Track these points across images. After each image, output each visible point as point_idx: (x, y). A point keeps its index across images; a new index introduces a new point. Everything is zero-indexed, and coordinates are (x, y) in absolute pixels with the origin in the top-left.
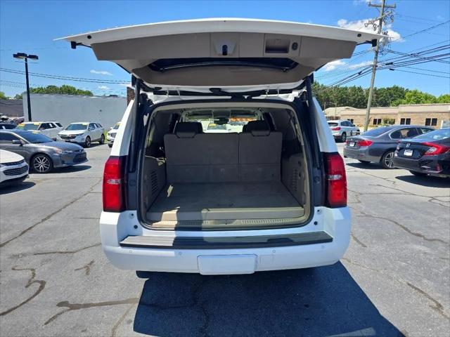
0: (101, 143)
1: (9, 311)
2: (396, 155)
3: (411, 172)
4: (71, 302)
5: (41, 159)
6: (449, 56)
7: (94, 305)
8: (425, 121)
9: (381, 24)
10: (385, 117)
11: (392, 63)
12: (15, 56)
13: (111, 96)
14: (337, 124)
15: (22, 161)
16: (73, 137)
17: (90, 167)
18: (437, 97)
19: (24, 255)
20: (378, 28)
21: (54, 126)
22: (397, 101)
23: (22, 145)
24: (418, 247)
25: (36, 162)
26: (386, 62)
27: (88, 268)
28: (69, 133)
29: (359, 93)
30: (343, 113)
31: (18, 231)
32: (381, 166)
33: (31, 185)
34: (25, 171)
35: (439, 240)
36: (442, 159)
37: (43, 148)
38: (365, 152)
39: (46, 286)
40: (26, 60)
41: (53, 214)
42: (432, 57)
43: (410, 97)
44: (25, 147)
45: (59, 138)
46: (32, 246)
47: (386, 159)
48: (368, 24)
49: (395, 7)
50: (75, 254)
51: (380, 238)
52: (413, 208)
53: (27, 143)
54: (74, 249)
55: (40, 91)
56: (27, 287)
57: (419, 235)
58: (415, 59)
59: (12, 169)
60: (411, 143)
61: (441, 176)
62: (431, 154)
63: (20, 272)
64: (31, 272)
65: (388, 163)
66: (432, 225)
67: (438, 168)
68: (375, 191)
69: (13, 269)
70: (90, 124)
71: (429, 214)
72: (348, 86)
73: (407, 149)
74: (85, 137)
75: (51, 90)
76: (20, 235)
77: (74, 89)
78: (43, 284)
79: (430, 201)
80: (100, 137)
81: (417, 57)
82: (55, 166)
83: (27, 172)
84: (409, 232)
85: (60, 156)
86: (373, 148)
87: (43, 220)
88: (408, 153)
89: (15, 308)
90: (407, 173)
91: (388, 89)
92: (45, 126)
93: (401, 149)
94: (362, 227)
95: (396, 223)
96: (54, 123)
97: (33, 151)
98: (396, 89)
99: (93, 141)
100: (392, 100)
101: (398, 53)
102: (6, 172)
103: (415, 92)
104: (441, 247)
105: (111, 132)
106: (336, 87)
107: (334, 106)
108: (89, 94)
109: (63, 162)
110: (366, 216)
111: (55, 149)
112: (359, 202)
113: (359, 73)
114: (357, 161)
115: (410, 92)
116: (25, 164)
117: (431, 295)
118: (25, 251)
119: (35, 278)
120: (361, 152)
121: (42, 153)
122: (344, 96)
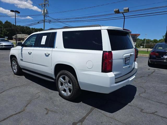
11: (50, 21)
113: (38, 22)
122: (23, 30)
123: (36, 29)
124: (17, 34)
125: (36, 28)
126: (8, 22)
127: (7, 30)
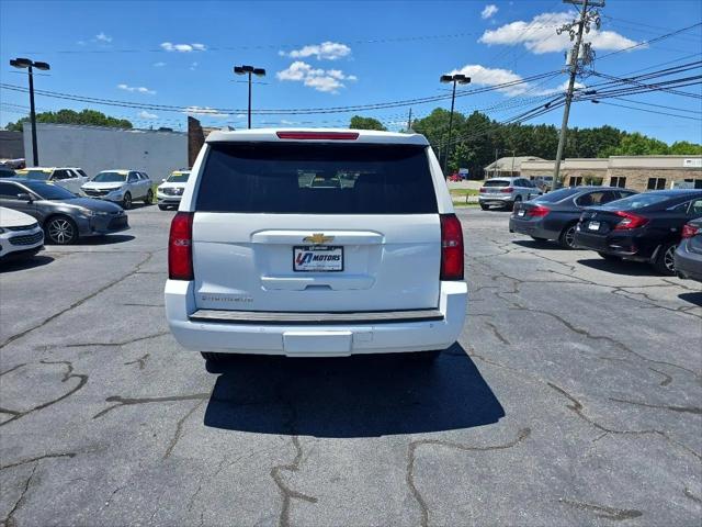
0: (148, 202)
1: (45, 406)
2: (578, 229)
3: (600, 254)
4: (123, 397)
5: (61, 223)
6: (699, 80)
7: (152, 400)
8: (647, 182)
9: (581, 30)
10: (586, 174)
11: (594, 92)
12: (13, 63)
13: (162, 129)
14: (507, 183)
15: (35, 225)
16: (104, 192)
17: (133, 238)
18: (670, 145)
19: (54, 346)
20: (576, 37)
21: (74, 175)
22: (608, 150)
23: (31, 202)
24: (576, 345)
25: (53, 228)
26: (586, 90)
27: (141, 363)
28: (98, 186)
29: (551, 137)
30: (524, 166)
31: (40, 319)
32: (561, 245)
33: (47, 260)
34: (40, 240)
35: (607, 338)
36: (639, 236)
37: (63, 207)
38: (539, 224)
39: (90, 381)
40: (30, 70)
41: (86, 299)
42: (656, 85)
43: (628, 144)
44: (37, 205)
45: (81, 193)
46: (62, 336)
47: (567, 236)
48: (562, 30)
49: (603, 5)
50: (123, 347)
51: (530, 334)
52: (587, 301)
53: (39, 199)
54: (121, 341)
55: (49, 118)
56: (64, 381)
57: (582, 332)
58: (630, 86)
59: (21, 236)
60: (599, 212)
61: (637, 259)
62: (622, 228)
63: (52, 366)
64: (66, 366)
65: (570, 241)
66: (606, 320)
67: (632, 247)
68: (542, 279)
69: (43, 362)
70: (130, 173)
71: (605, 307)
72: (535, 125)
73: (593, 220)
74: (123, 193)
75: (66, 117)
76: (44, 324)
77: (103, 116)
78: (84, 379)
79: (613, 292)
80: (146, 194)
81: (632, 84)
82: (81, 235)
83: (42, 242)
84: (571, 327)
85: (89, 219)
86: (550, 218)
87: (73, 307)
88: (594, 227)
89: (52, 403)
90: (595, 255)
91: (595, 130)
92: (60, 175)
93: (585, 220)
94: (510, 322)
95: (558, 318)
96: (74, 170)
97: (48, 211)
98: (607, 130)
99: (135, 200)
100: (601, 148)
101: (606, 77)
102: (13, 240)
103: (637, 136)
104: (606, 345)
105: (162, 186)
106: (515, 125)
107: (510, 155)
108: (127, 125)
109: (93, 230)
110: (522, 309)
111: (81, 208)
112: (516, 292)
113: (547, 106)
114: (529, 238)
115: (629, 136)
116: (38, 229)
117: (572, 395)
118: (55, 342)
119: (73, 372)
120: (533, 224)
121: (62, 215)
122: (528, 140)
123: (581, 132)
124: (500, 157)
125: (581, 128)
126: (479, 116)
127: (471, 145)
